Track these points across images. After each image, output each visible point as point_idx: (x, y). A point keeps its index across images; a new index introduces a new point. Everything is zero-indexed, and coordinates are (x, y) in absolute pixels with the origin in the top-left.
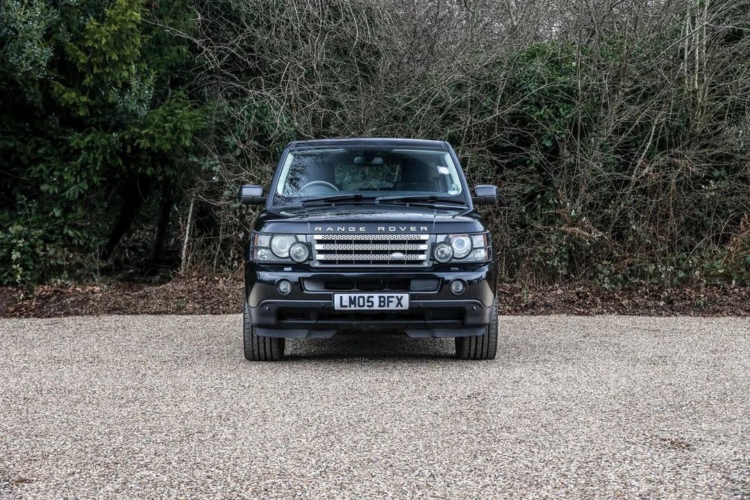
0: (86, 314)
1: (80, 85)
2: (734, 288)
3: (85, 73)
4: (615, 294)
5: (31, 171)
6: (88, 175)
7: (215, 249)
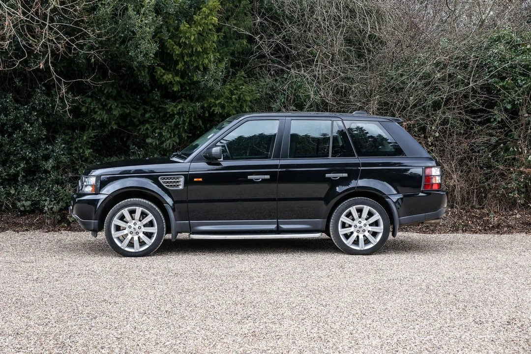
1: (175, 69)
3: (178, 60)
5: (140, 129)
6: (179, 132)
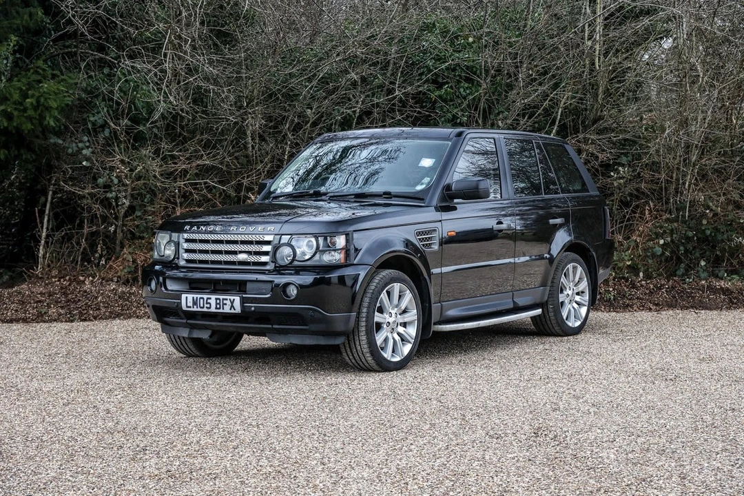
2: (641, 281)
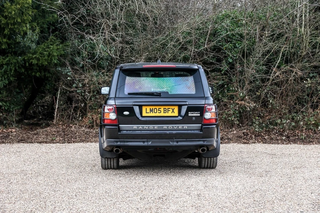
0: (8, 143)
1: (3, 33)
2: (319, 130)
3: (5, 28)
4: (262, 133)
6: (8, 76)
7: (71, 111)
